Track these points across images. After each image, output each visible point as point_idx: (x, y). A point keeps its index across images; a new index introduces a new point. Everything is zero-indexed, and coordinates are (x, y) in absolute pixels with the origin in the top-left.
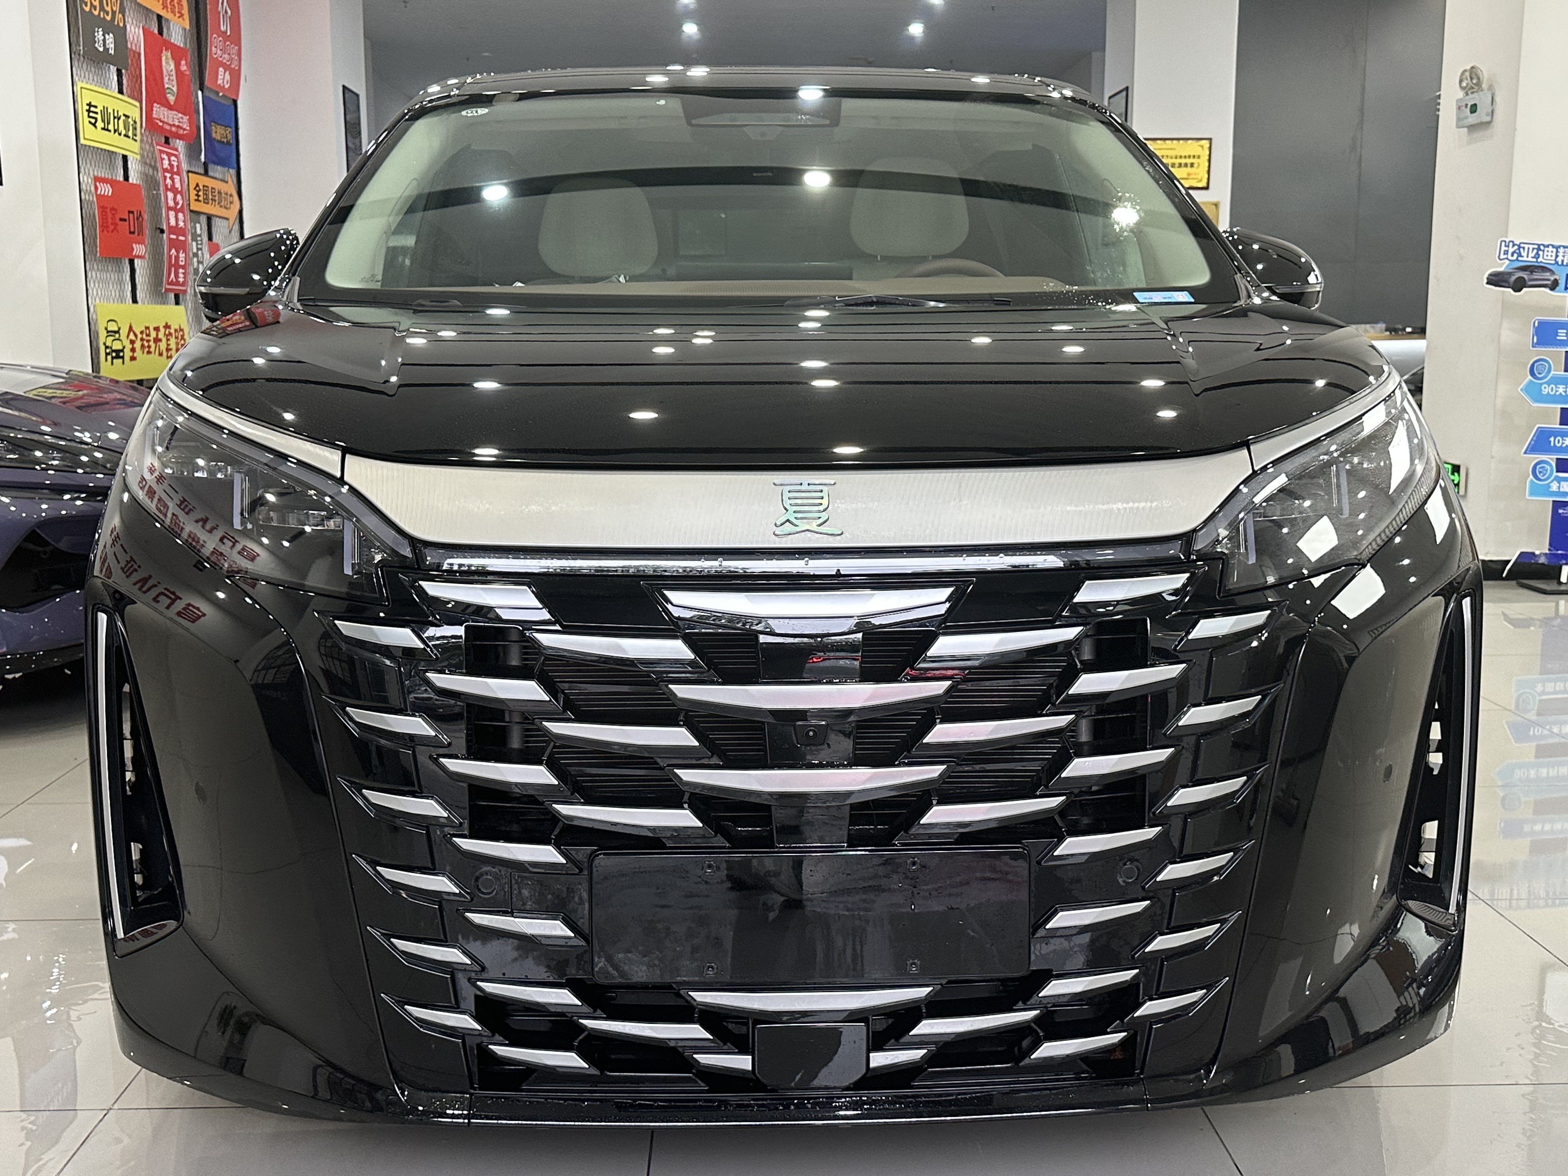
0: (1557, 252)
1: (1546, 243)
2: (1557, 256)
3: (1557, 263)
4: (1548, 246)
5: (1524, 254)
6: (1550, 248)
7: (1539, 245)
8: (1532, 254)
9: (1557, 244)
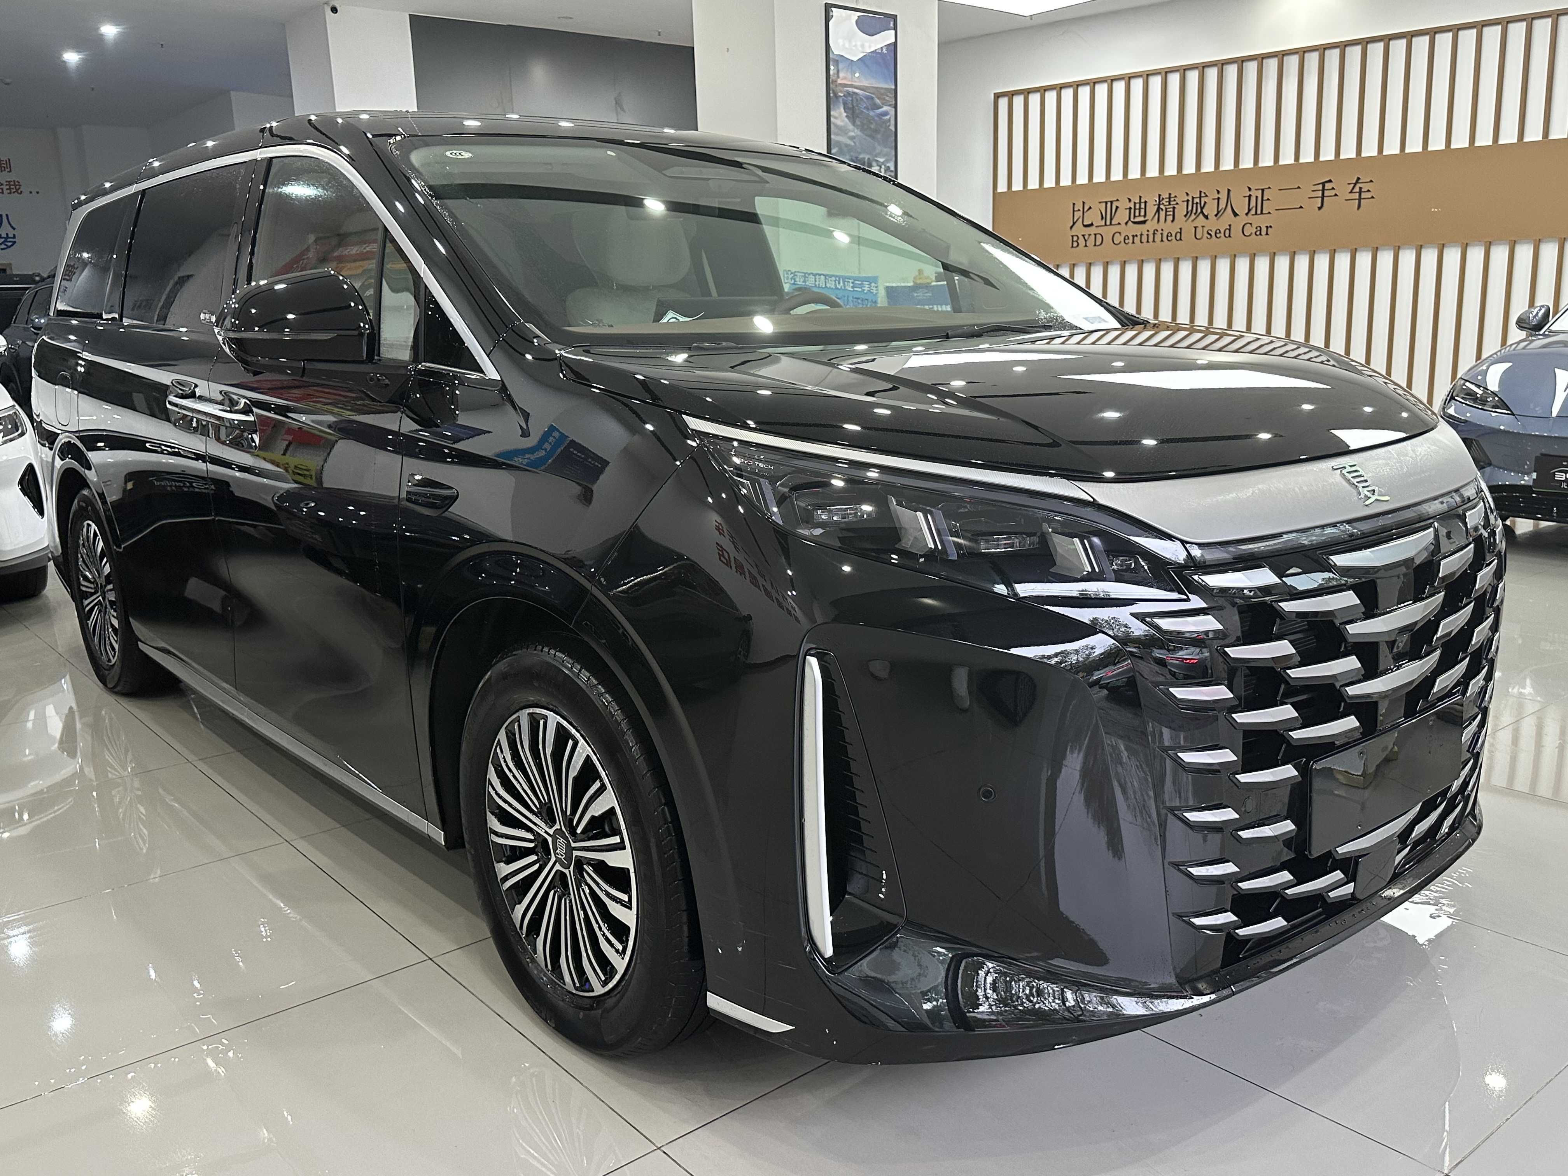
0: (815, 279)
1: (809, 272)
2: (816, 281)
3: (816, 286)
4: (809, 274)
5: (797, 279)
6: (811, 276)
7: (805, 273)
8: (802, 280)
9: (815, 272)
